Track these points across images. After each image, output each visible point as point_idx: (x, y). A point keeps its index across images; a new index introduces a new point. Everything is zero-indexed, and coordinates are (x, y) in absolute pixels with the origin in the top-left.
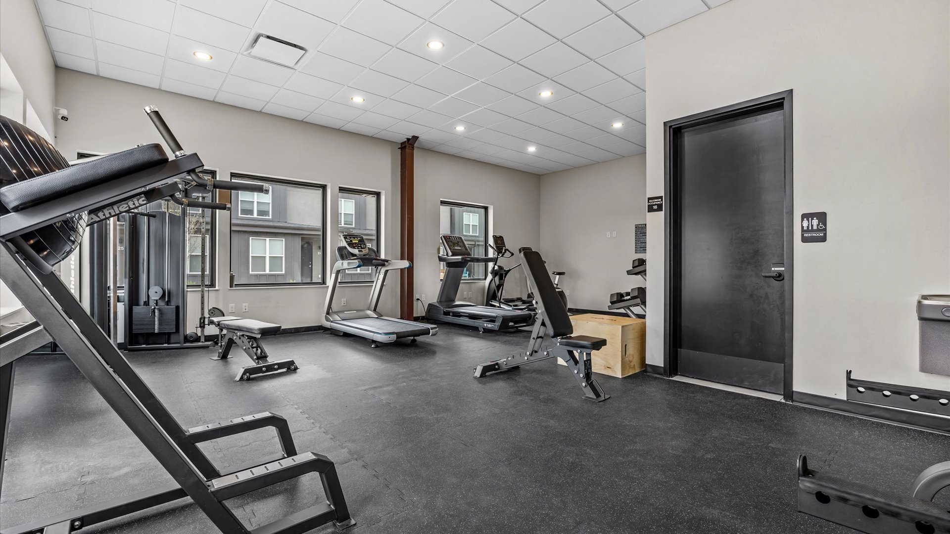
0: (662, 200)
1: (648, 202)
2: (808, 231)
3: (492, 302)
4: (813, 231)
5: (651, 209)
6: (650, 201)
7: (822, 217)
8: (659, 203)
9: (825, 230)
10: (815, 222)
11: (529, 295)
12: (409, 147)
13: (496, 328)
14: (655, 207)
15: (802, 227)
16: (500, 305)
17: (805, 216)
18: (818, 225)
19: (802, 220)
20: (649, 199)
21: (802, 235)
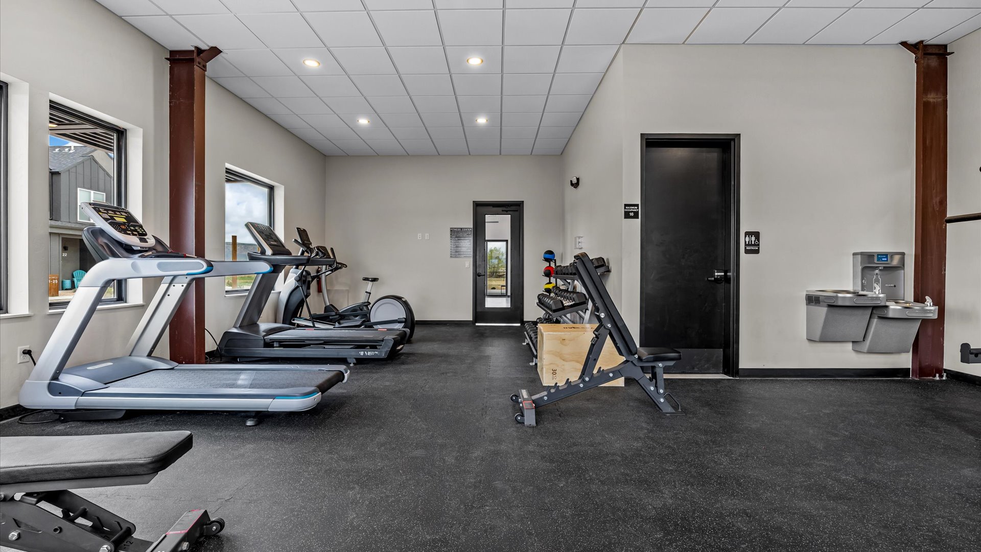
0: (638, 208)
1: (625, 208)
2: (749, 245)
3: (294, 320)
4: (752, 245)
5: (627, 215)
6: (626, 208)
7: (757, 235)
8: (635, 210)
9: (759, 245)
10: (753, 238)
11: (326, 308)
12: (199, 63)
13: (383, 355)
14: (632, 214)
15: (745, 242)
16: (314, 324)
17: (747, 234)
18: (755, 241)
19: (745, 237)
20: (626, 205)
21: (745, 248)
